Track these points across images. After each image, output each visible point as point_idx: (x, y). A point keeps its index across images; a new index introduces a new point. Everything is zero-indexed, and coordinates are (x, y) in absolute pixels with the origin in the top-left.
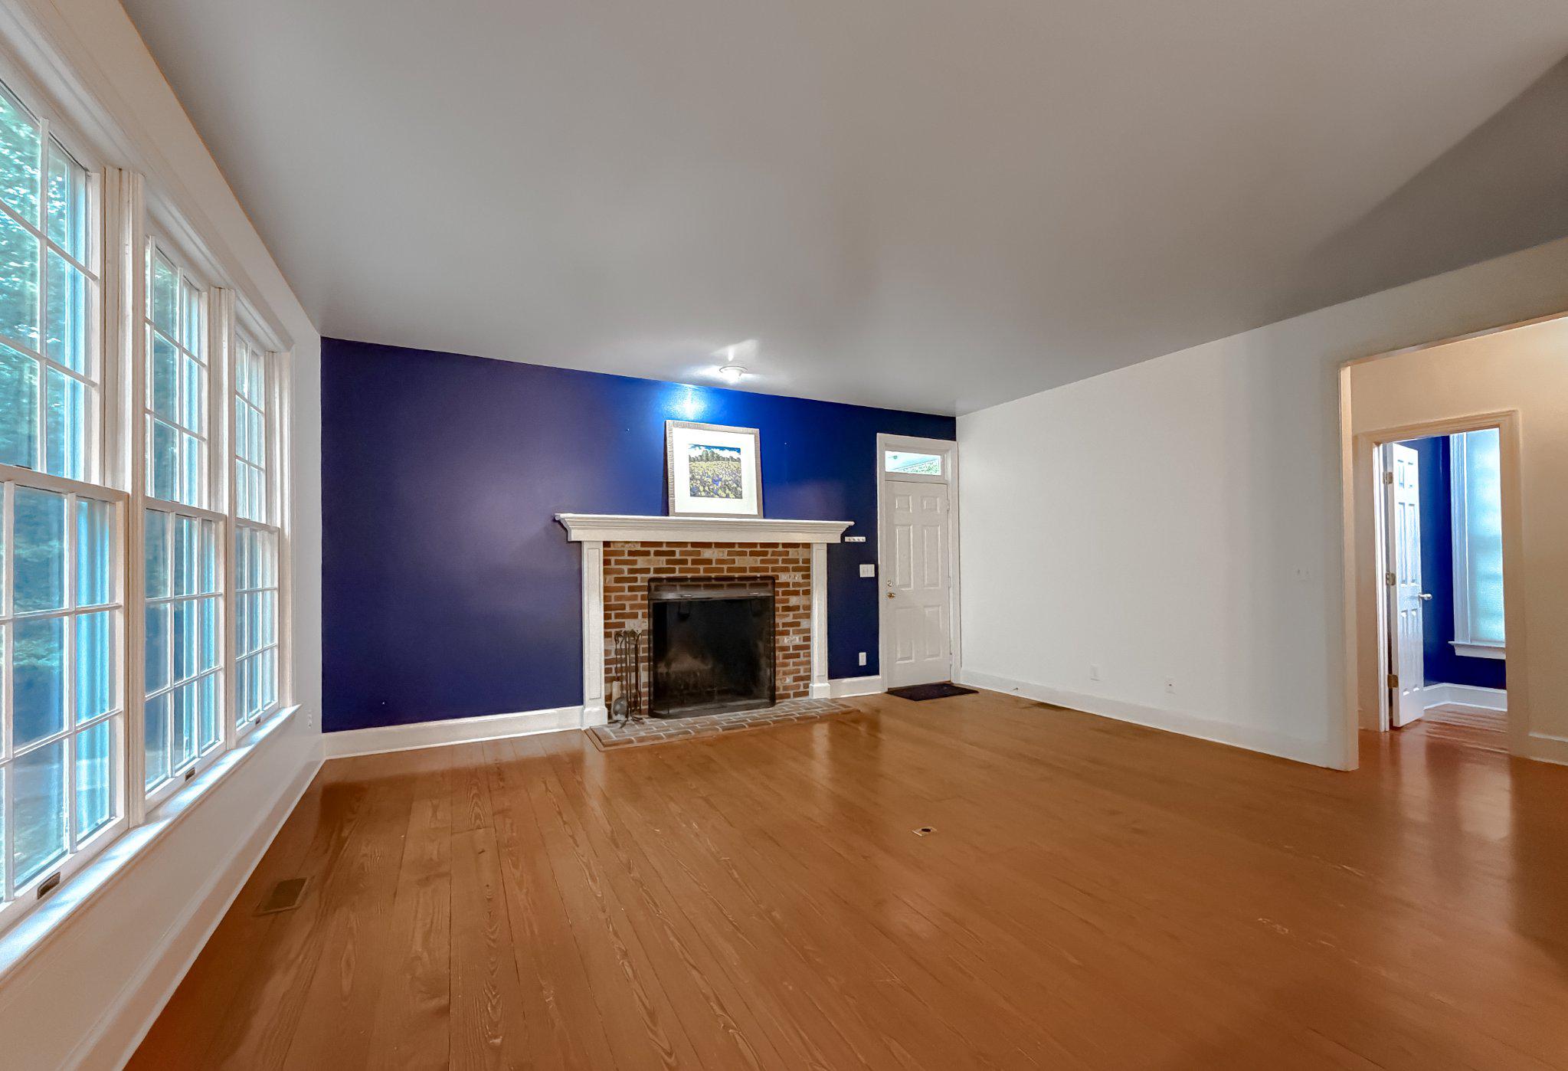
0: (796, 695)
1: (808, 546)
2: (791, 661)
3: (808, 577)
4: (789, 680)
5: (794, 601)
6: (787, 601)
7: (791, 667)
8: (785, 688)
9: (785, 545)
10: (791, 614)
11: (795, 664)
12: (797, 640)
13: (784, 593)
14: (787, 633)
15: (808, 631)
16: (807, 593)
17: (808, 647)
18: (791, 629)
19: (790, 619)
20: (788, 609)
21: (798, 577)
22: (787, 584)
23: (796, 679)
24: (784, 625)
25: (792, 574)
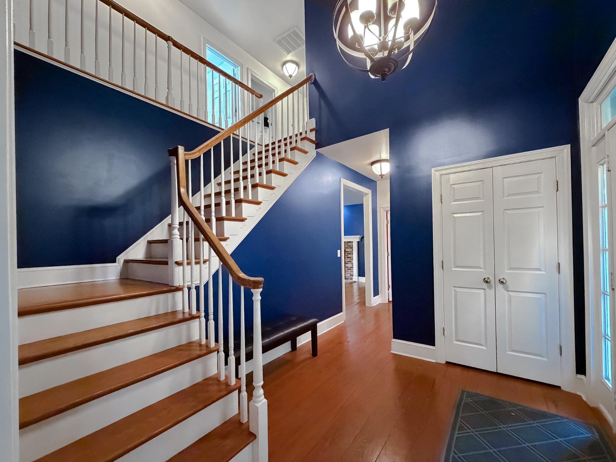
0: (351, 279)
1: (352, 242)
2: (349, 270)
3: (352, 250)
4: (349, 275)
5: (350, 256)
6: (348, 256)
7: (349, 272)
8: (348, 277)
9: (347, 242)
10: (349, 259)
11: (350, 271)
12: (351, 266)
13: (347, 254)
14: (348, 264)
15: (353, 263)
16: (353, 254)
17: (353, 268)
18: (349, 263)
19: (349, 260)
20: (348, 258)
21: (351, 250)
22: (348, 252)
23: (350, 275)
24: (347, 261)
25: (349, 249)
